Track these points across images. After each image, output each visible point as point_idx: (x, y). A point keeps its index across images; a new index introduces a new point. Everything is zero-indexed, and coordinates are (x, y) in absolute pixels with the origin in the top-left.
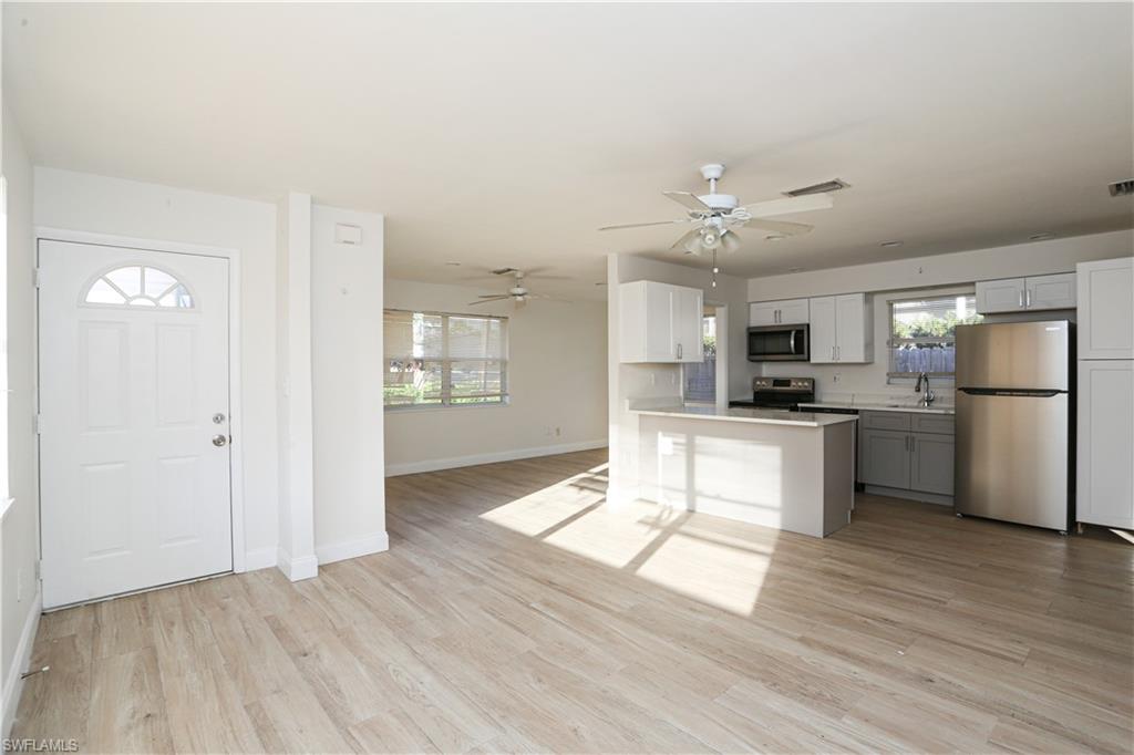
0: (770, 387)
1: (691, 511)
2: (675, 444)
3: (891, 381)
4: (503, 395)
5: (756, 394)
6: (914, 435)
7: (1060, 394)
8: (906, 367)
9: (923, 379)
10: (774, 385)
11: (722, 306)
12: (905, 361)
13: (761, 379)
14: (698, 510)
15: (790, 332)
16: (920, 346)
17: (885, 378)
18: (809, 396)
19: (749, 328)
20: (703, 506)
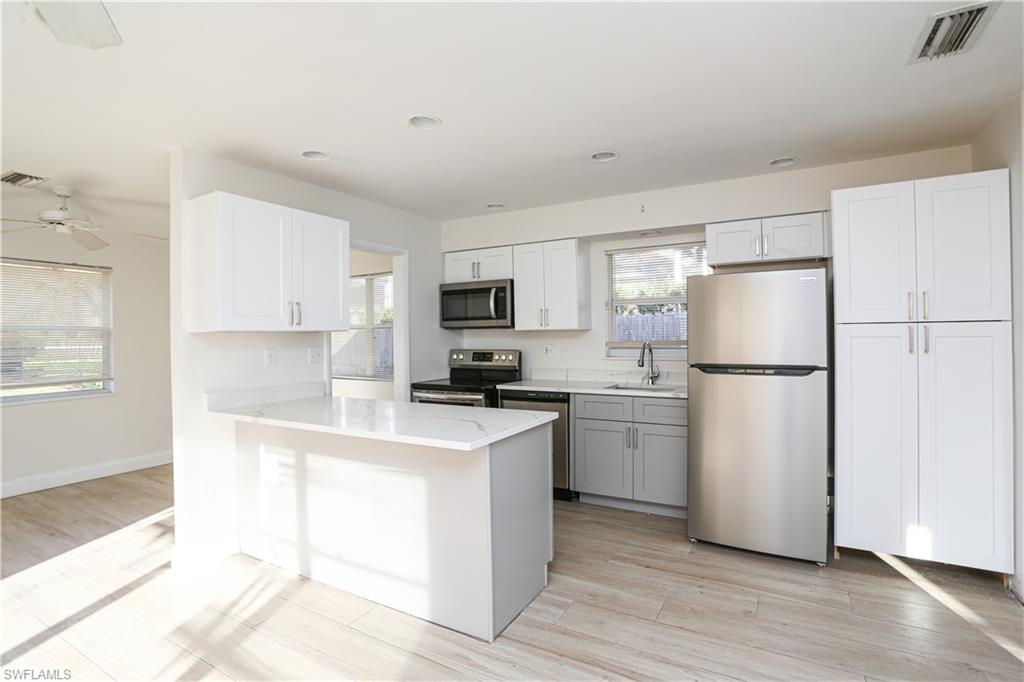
0: (470, 362)
1: (304, 579)
2: (281, 465)
3: (612, 352)
4: (106, 379)
5: (454, 371)
6: (636, 425)
7: (816, 372)
8: (629, 334)
9: (648, 348)
10: (473, 360)
11: (401, 254)
12: (628, 328)
13: (458, 351)
14: (314, 576)
15: (489, 290)
16: (642, 311)
17: (605, 349)
18: (514, 374)
19: (441, 286)
20: (320, 570)
